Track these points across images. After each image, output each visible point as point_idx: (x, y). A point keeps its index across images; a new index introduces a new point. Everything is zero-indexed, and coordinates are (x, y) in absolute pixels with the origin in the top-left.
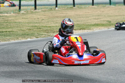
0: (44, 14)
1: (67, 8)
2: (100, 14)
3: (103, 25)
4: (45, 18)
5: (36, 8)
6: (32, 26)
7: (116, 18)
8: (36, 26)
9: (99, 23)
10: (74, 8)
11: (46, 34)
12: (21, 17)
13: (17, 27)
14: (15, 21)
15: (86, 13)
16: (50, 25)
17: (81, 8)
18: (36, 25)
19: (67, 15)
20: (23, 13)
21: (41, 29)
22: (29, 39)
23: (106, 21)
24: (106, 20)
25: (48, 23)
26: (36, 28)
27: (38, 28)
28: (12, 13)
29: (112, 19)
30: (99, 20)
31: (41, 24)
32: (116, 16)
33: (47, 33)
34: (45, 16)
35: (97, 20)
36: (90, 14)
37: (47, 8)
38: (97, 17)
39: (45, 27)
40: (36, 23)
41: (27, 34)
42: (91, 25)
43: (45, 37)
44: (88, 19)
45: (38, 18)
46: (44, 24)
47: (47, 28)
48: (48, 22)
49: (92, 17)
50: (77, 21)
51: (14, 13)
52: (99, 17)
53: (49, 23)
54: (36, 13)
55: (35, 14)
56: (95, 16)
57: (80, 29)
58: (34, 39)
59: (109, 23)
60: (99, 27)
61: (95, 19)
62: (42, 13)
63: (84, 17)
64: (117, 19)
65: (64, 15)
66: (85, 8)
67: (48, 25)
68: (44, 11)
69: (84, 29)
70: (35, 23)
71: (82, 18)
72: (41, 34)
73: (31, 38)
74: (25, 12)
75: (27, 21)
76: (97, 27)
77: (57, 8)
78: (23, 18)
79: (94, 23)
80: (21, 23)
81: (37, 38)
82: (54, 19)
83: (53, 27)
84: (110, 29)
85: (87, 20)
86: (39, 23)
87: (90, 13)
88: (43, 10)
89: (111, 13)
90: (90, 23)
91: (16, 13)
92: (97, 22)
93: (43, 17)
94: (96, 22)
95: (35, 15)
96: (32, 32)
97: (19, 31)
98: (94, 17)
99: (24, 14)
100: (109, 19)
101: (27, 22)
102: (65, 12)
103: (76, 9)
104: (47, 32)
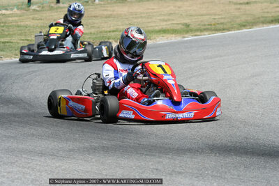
1: (115, 1)
3: (174, 32)
5: (58, 1)
7: (201, 18)
9: (168, 27)
12: (30, 16)
13: (21, 34)
14: (19, 23)
15: (148, 9)
19: (115, 13)
20: (34, 10)
23: (181, 24)
24: (182, 22)
28: (15, 9)
29: (194, 20)
30: (169, 23)
32: (202, 15)
35: (165, 23)
36: (155, 12)
38: (166, 18)
42: (152, 31)
44: (150, 20)
49: (159, 18)
51: (18, 9)
52: (170, 18)
54: (59, 10)
55: (57, 12)
56: (165, 15)
59: (185, 29)
60: (168, 35)
61: (164, 20)
63: (144, 17)
64: (202, 21)
65: (109, 13)
71: (140, 20)
74: (39, 7)
75: (40, 23)
76: (164, 35)
78: (33, 19)
79: (160, 27)
80: (29, 26)
82: (90, 21)
84: (186, 39)
85: (149, 22)
87: (155, 10)
89: (194, 11)
90: (152, 28)
91: (21, 9)
92: (164, 27)
94: (164, 25)
95: (55, 14)
97: (21, 42)
98: (162, 18)
99: (37, 11)
100: (187, 21)
101: (39, 25)
102: (111, 9)
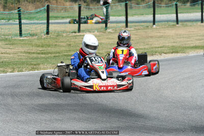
0: (136, 34)
1: (167, 26)
4: (136, 38)
5: (127, 26)
9: (200, 45)
10: (177, 25)
12: (105, 37)
15: (190, 32)
17: (187, 26)
19: (165, 34)
20: (109, 32)
28: (96, 32)
30: (202, 41)
34: (136, 36)
35: (199, 42)
37: (142, 26)
38: (201, 38)
42: (188, 47)
44: (188, 40)
48: (137, 43)
49: (195, 38)
50: (174, 42)
51: (98, 32)
52: (203, 38)
56: (200, 36)
57: (172, 53)
60: (198, 50)
61: (198, 40)
62: (134, 32)
63: (185, 37)
65: (161, 34)
66: (191, 26)
68: (137, 30)
69: (177, 52)
71: (182, 39)
74: (113, 30)
75: (111, 41)
76: (195, 50)
77: (154, 26)
78: (107, 39)
79: (194, 45)
82: (147, 40)
87: (195, 33)
88: (137, 28)
90: (189, 45)
91: (100, 31)
92: (197, 44)
98: (198, 38)
99: (111, 33)
102: (163, 31)
103: (179, 27)
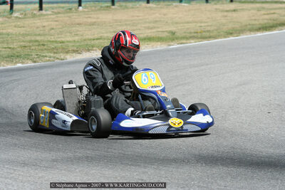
0: (56, 19)
1: (99, 8)
2: (158, 19)
3: (160, 39)
4: (56, 25)
5: (41, 8)
6: (30, 41)
7: (187, 26)
8: (37, 41)
9: (153, 35)
10: (113, 7)
11: (52, 55)
12: (12, 24)
13: (2, 42)
15: (133, 16)
16: (63, 40)
18: (38, 38)
19: (99, 20)
20: (17, 17)
21: (45, 47)
22: (19, 65)
23: (166, 31)
24: (168, 30)
25: (60, 36)
26: (37, 44)
27: (39, 45)
29: (180, 28)
30: (154, 30)
31: (47, 36)
32: (188, 23)
33: (55, 53)
34: (57, 23)
35: (150, 31)
36: (140, 20)
37: (63, 7)
38: (151, 25)
39: (53, 41)
40: (39, 35)
41: (18, 56)
43: (49, 60)
44: (135, 28)
45: (44, 27)
46: (52, 37)
47: (56, 45)
48: (61, 33)
49: (143, 25)
52: (155, 25)
53: (63, 36)
54: (42, 17)
55: (40, 19)
56: (150, 23)
58: (30, 64)
59: (171, 36)
60: (153, 43)
61: (149, 28)
62: (52, 16)
63: (129, 25)
64: (188, 29)
65: (94, 20)
66: (133, 8)
67: (59, 40)
68: (56, 13)
70: (36, 35)
72: (43, 56)
73: (23, 63)
74: (21, 14)
75: (22, 31)
76: (149, 43)
77: (80, 8)
78: (15, 27)
79: (145, 35)
80: (11, 34)
81: (35, 62)
82: (74, 28)
83: (68, 42)
84: (172, 47)
86: (44, 35)
87: (140, 18)
88: (55, 10)
89: (180, 18)
91: (4, 16)
93: (53, 24)
94: (149, 33)
95: (39, 21)
96: (27, 51)
97: (4, 50)
98: (147, 25)
99: (20, 18)
100: (172, 28)
101: (22, 33)
102: (95, 16)
103: (116, 9)
104: (55, 51)
